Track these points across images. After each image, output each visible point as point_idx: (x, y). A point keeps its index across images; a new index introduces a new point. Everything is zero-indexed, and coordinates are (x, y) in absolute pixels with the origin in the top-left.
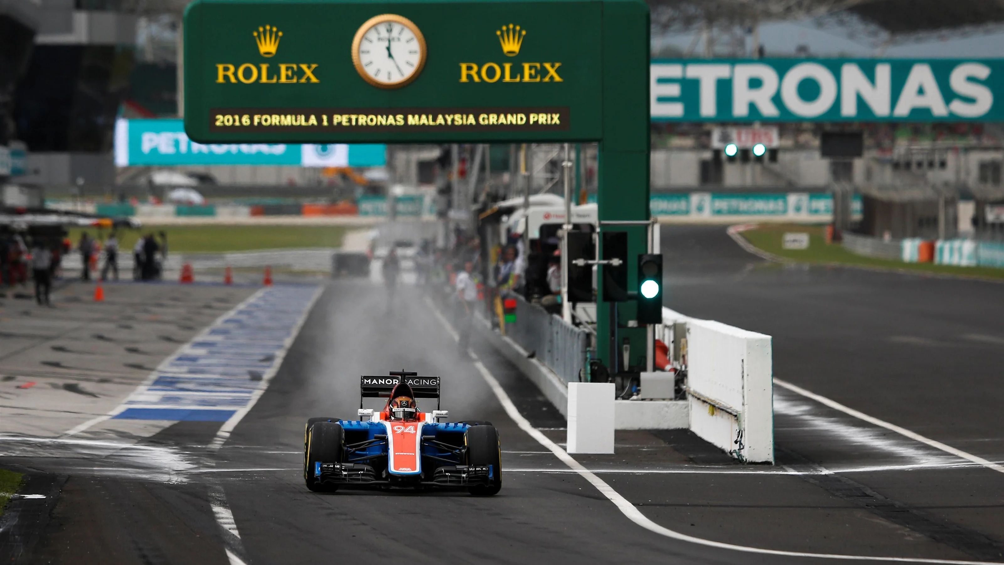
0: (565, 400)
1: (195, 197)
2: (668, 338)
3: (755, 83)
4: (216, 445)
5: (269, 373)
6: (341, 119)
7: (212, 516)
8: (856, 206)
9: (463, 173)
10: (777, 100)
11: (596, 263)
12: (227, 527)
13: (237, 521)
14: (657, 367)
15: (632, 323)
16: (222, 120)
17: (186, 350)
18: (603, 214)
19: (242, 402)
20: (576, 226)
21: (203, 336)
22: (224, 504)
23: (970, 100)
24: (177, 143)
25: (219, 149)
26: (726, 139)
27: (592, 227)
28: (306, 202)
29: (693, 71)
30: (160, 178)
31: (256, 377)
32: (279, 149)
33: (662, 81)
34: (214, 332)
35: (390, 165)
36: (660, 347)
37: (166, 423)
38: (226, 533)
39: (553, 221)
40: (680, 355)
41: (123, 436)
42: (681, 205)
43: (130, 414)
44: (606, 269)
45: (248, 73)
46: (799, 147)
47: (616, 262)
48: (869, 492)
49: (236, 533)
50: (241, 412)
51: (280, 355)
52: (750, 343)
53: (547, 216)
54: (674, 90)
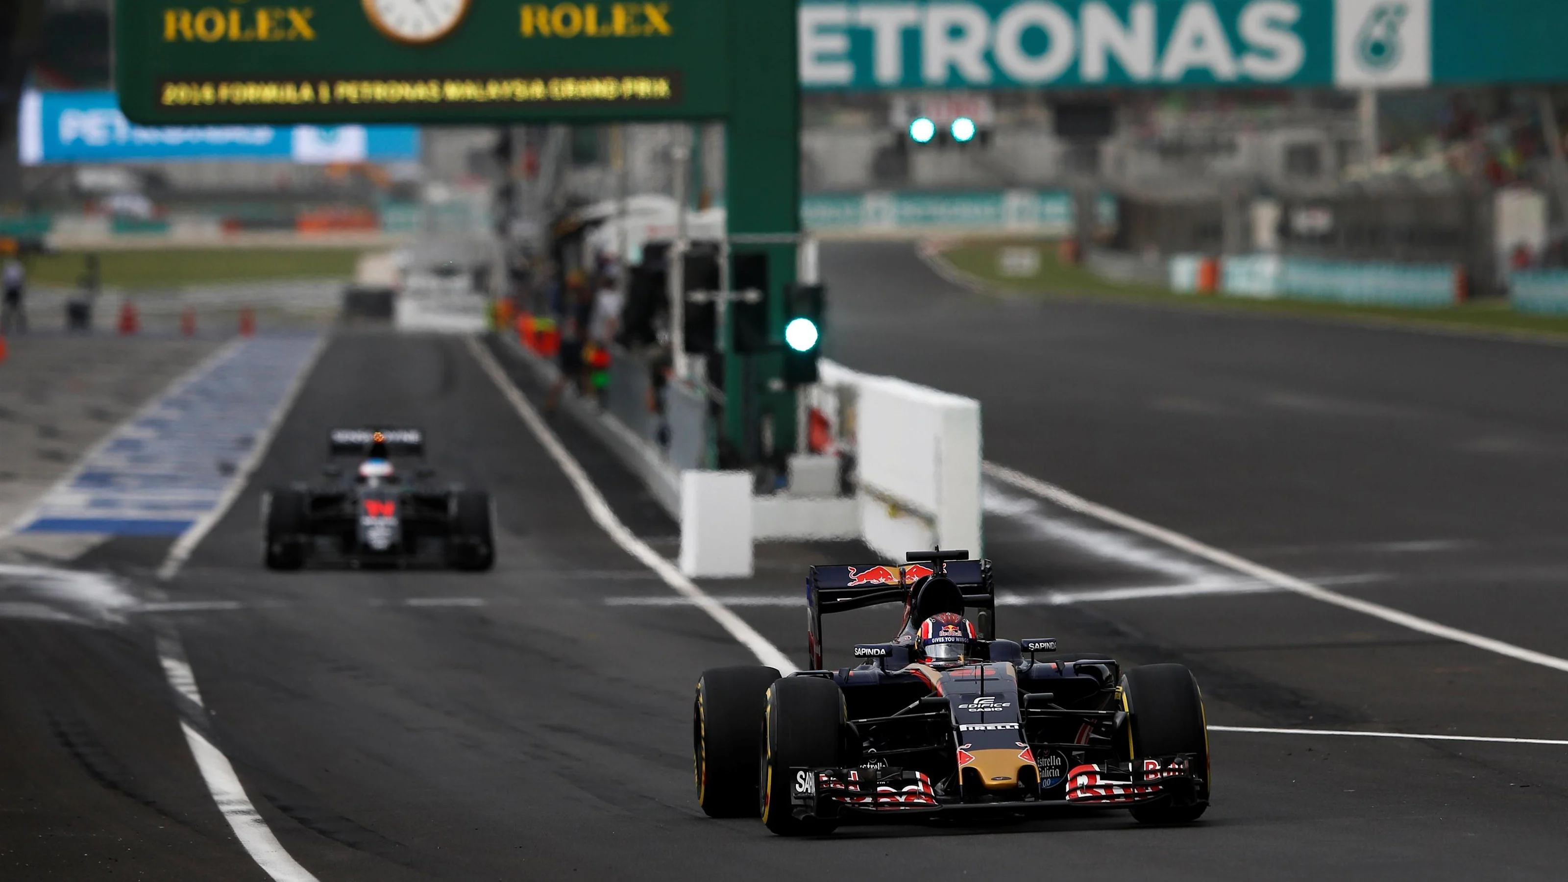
0: (677, 498)
1: (139, 206)
2: (828, 406)
3: (956, 32)
4: (168, 571)
5: (248, 462)
6: (348, 91)
7: (161, 674)
8: (1106, 211)
9: (533, 169)
10: (989, 57)
11: (723, 298)
12: (182, 689)
13: (200, 681)
14: (814, 449)
15: (776, 385)
16: (175, 94)
17: (127, 430)
18: (734, 224)
19: (205, 506)
20: (695, 244)
21: (152, 409)
22: (179, 658)
23: (1268, 54)
24: (111, 128)
25: (174, 136)
26: (914, 113)
27: (715, 247)
28: (305, 211)
29: (866, 16)
30: (89, 178)
31: (227, 469)
32: (261, 135)
33: (823, 30)
34: (169, 404)
35: (426, 158)
36: (817, 420)
37: (95, 538)
38: (182, 698)
39: (661, 236)
40: (847, 431)
41: (33, 558)
42: (848, 210)
43: (45, 525)
44: (739, 308)
45: (210, 25)
46: (1023, 125)
47: (752, 296)
48: (1123, 627)
49: (196, 698)
50: (204, 523)
51: (263, 437)
52: (949, 414)
53: (652, 229)
54: (837, 44)
